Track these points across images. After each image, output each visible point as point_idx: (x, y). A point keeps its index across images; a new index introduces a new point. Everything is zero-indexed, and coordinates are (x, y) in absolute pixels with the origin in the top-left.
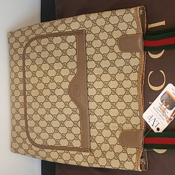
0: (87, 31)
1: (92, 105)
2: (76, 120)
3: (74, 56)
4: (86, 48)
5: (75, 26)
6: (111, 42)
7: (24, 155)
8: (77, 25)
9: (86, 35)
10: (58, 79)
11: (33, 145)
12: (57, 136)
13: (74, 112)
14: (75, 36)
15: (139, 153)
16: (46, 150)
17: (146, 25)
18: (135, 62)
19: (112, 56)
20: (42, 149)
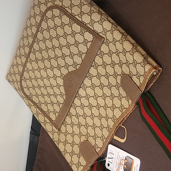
0: (105, 41)
1: (77, 102)
2: (60, 101)
3: (84, 53)
4: (96, 55)
5: (98, 28)
6: (118, 70)
8: (100, 28)
9: (103, 43)
10: (61, 62)
13: (61, 95)
14: (93, 37)
15: (86, 168)
16: (30, 102)
19: (112, 81)
20: (27, 98)
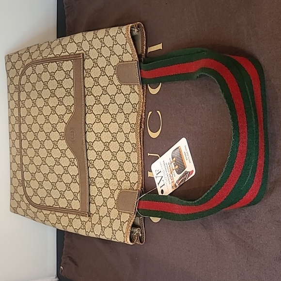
0: (85, 55)
1: (91, 155)
2: (74, 174)
3: (71, 88)
4: (84, 79)
5: (72, 49)
6: (110, 71)
7: (24, 216)
8: (74, 47)
9: (84, 61)
10: (54, 119)
11: (30, 204)
12: (55, 194)
13: (72, 163)
14: (72, 61)
16: (45, 212)
17: (145, 48)
18: (135, 98)
19: (112, 90)
20: (40, 209)
